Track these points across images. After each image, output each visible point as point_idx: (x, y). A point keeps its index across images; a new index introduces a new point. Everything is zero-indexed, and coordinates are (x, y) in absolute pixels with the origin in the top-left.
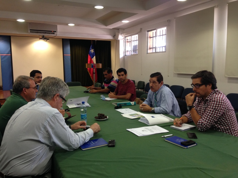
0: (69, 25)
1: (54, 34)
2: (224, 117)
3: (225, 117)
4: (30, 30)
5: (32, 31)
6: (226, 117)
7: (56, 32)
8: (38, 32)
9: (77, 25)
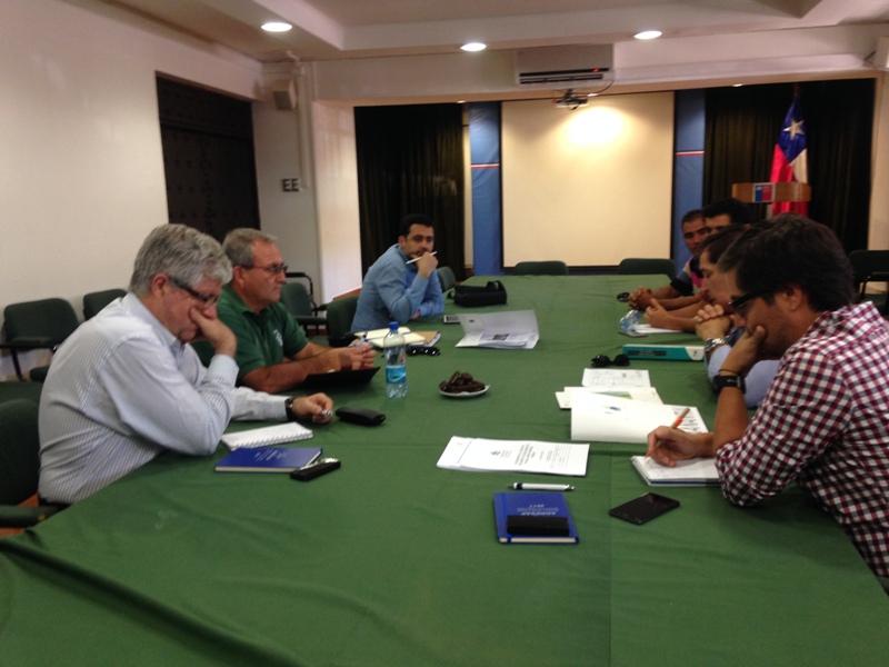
0: (637, 36)
1: (600, 78)
2: (852, 457)
3: (855, 454)
4: (522, 75)
5: (528, 77)
6: (864, 458)
7: (606, 70)
8: (545, 81)
9: (670, 33)
